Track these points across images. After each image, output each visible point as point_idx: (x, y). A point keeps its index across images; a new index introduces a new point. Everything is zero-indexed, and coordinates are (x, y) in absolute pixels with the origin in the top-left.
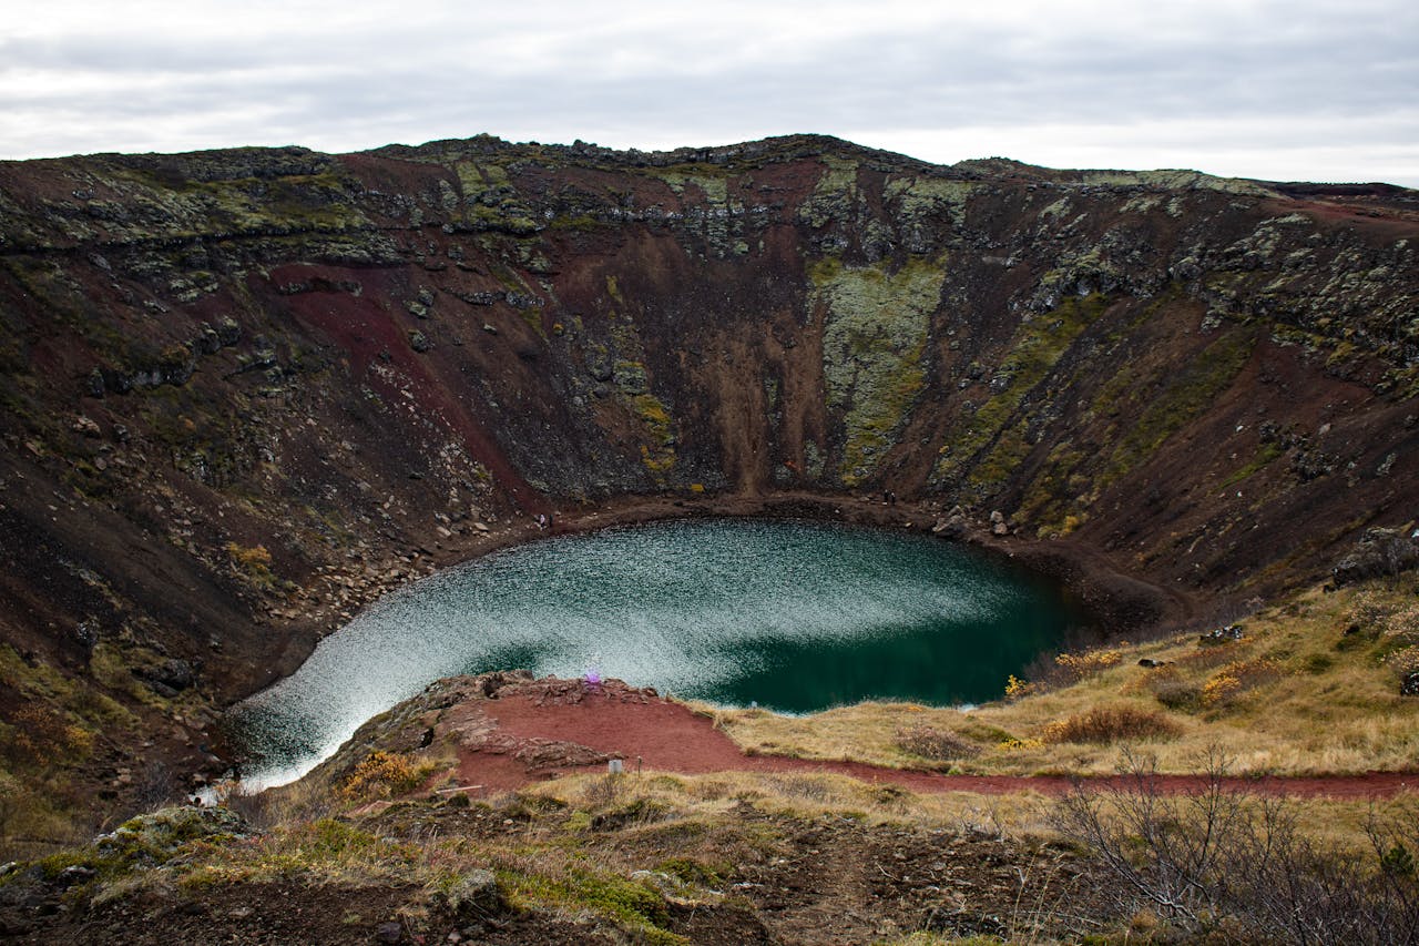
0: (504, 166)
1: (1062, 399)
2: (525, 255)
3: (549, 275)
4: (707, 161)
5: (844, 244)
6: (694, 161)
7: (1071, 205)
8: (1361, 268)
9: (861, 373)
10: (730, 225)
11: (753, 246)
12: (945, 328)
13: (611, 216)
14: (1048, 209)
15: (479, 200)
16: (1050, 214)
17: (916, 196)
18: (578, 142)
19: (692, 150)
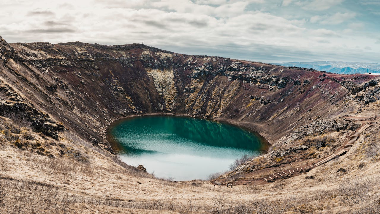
0: (84, 47)
1: (206, 93)
2: (93, 65)
3: (98, 70)
4: (119, 48)
5: (151, 65)
6: (117, 48)
7: (193, 59)
8: (256, 71)
9: (164, 89)
10: (128, 61)
11: (133, 64)
12: (177, 81)
13: (106, 58)
14: (189, 59)
15: (82, 54)
16: (190, 60)
17: (163, 56)
18: (96, 43)
19: (116, 46)
